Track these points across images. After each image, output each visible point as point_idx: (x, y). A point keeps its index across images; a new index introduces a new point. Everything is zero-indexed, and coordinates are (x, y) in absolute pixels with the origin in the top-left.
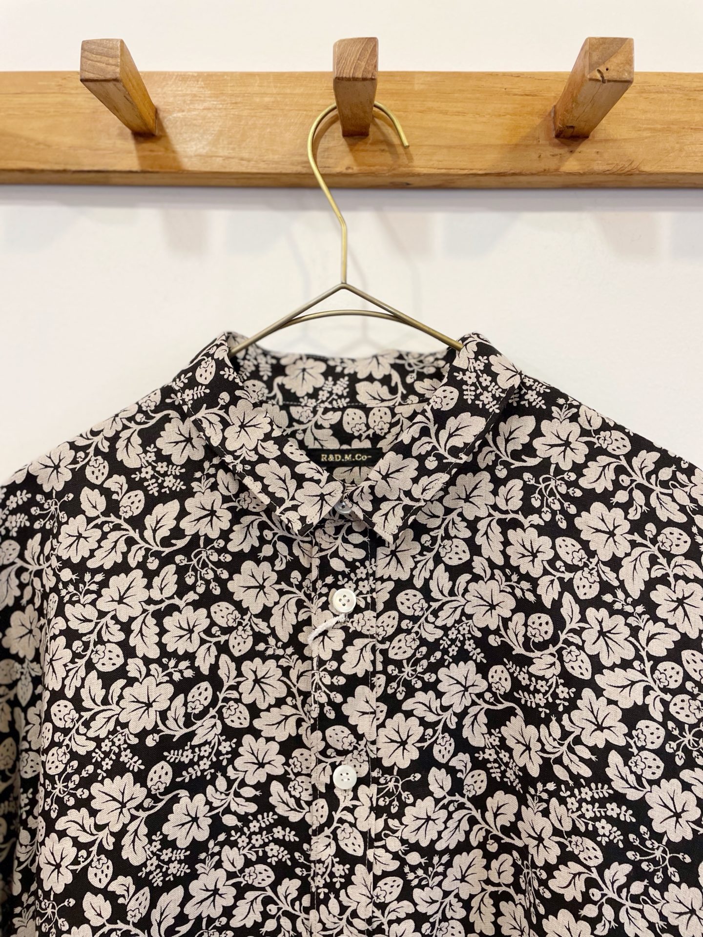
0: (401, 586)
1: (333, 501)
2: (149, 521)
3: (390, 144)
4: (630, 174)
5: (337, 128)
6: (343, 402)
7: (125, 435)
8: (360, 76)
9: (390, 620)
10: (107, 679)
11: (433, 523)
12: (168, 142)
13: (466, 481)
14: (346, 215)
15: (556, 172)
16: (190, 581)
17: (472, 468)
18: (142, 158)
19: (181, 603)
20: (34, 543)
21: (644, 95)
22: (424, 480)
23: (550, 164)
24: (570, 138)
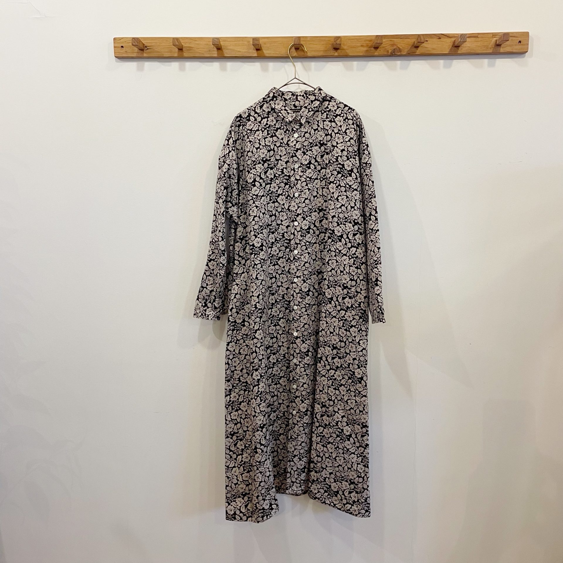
0: (306, 133)
1: (294, 117)
2: (262, 122)
3: (303, 50)
5: (293, 48)
6: (295, 100)
7: (257, 107)
8: (298, 45)
9: (304, 139)
10: (257, 149)
11: (311, 121)
12: (262, 50)
13: (317, 113)
14: (295, 64)
15: (334, 55)
16: (269, 133)
17: (318, 111)
18: (258, 54)
19: (268, 136)
20: (241, 127)
21: (350, 40)
22: (309, 113)
23: (332, 54)
24: (336, 49)
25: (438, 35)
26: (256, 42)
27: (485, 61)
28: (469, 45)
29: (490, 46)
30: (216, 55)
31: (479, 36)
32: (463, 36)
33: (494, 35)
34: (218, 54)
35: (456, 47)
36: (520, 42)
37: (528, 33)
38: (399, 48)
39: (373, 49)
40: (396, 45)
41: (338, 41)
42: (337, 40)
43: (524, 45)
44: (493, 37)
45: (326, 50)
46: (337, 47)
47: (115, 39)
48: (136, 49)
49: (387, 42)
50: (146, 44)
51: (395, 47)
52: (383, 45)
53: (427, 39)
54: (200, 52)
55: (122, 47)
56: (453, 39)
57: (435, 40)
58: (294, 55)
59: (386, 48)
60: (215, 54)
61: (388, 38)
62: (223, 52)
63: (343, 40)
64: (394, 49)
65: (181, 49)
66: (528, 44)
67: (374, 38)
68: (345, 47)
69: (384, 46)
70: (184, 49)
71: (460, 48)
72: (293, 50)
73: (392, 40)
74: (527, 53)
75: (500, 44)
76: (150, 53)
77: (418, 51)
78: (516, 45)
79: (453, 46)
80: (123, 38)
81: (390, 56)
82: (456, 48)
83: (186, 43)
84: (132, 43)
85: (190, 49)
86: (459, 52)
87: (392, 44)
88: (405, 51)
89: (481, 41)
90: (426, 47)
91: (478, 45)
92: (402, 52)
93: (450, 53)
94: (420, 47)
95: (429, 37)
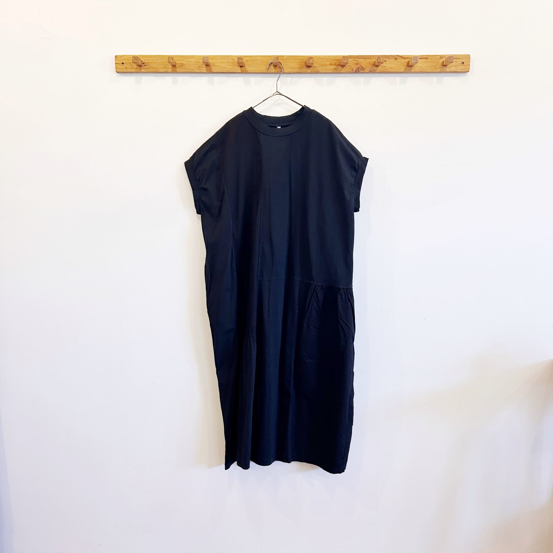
3: (281, 67)
4: (318, 72)
5: (272, 65)
8: (276, 62)
12: (245, 67)
15: (307, 72)
18: (241, 70)
21: (320, 59)
23: (306, 71)
24: (309, 67)
25: (395, 56)
26: (241, 61)
27: (434, 79)
28: (420, 65)
29: (438, 66)
30: (205, 71)
31: (429, 58)
32: (416, 58)
33: (441, 57)
34: (206, 70)
35: (409, 66)
36: (463, 63)
37: (469, 55)
38: (362, 66)
39: (340, 67)
40: (359, 64)
41: (312, 60)
42: (310, 59)
43: (466, 65)
44: (440, 59)
45: (300, 68)
46: (310, 65)
47: (116, 56)
48: (135, 66)
49: (351, 62)
50: (144, 61)
51: (359, 66)
52: (348, 64)
53: (386, 60)
54: (190, 68)
55: (123, 63)
56: (408, 60)
57: (393, 60)
58: (273, 72)
59: (352, 66)
60: (204, 69)
61: (353, 58)
62: (211, 68)
63: (314, 59)
64: (358, 68)
65: (174, 66)
66: (469, 65)
67: (341, 58)
68: (317, 66)
69: (350, 65)
70: (177, 66)
71: (413, 67)
72: (272, 67)
73: (356, 59)
74: (469, 72)
75: (446, 64)
76: (147, 68)
77: (378, 70)
78: (459, 66)
79: (407, 66)
80: (123, 56)
81: (355, 73)
82: (410, 68)
83: (179, 60)
84: (133, 61)
85: (182, 65)
86: (412, 71)
87: (356, 63)
88: (367, 69)
89: (431, 62)
90: (385, 67)
91: (428, 65)
92: (365, 70)
93: (405, 71)
94: (379, 66)
95: (388, 58)
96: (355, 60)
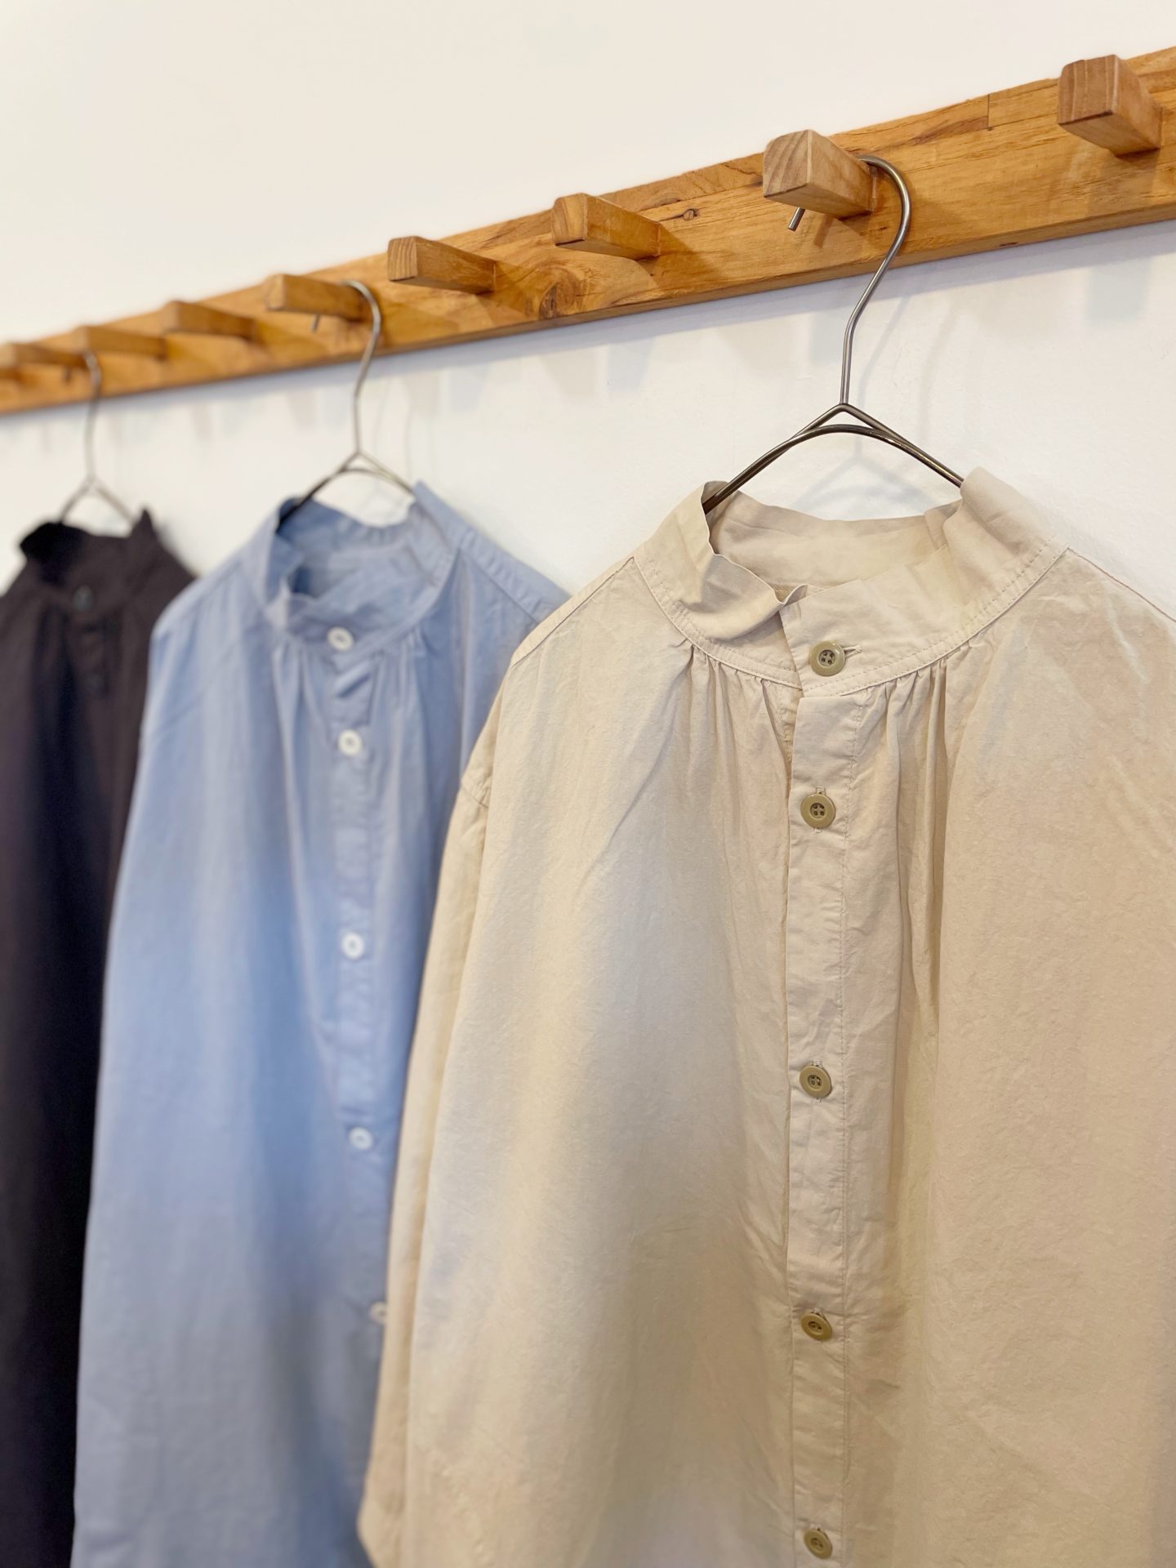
29: (1073, 175)
31: (995, 114)
35: (847, 218)
38: (570, 276)
39: (473, 299)
40: (559, 263)
51: (556, 275)
53: (696, 203)
57: (736, 198)
59: (522, 285)
64: (554, 288)
69: (514, 277)
71: (874, 222)
77: (651, 279)
79: (828, 221)
82: (848, 231)
86: (868, 252)
87: (544, 259)
88: (598, 289)
89: (1011, 145)
90: (690, 253)
91: (989, 178)
92: (585, 299)
93: (812, 267)
94: (661, 259)
95: (708, 190)
96: (539, 244)
